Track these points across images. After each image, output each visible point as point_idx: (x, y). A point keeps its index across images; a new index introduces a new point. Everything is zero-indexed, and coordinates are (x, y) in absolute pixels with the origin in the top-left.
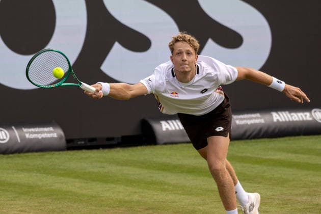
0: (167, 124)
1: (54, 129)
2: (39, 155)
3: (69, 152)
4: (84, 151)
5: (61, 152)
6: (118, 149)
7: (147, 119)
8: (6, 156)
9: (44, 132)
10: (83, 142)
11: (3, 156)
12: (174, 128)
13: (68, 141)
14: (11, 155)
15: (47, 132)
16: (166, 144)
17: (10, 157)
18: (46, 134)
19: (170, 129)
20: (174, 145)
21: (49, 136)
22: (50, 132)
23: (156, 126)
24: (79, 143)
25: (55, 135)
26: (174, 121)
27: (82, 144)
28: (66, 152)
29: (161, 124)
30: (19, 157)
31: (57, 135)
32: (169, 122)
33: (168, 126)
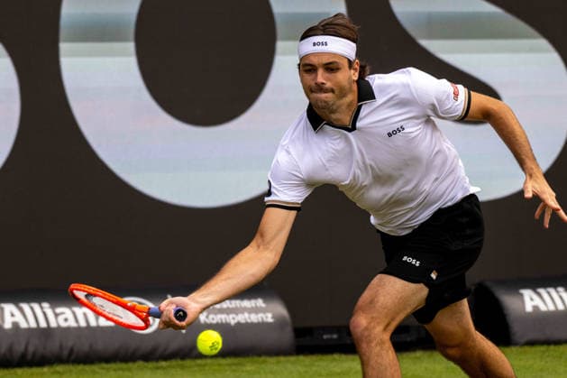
0: (535, 297)
1: (264, 302)
2: (229, 365)
3: (301, 358)
4: (336, 356)
5: (282, 359)
6: (419, 354)
7: (488, 284)
8: (151, 365)
9: (243, 310)
10: (335, 336)
11: (146, 364)
12: (552, 308)
13: (299, 332)
14: (163, 364)
15: (251, 310)
16: (532, 343)
17: (162, 368)
18: (246, 315)
19: (543, 308)
20: (552, 347)
21: (255, 318)
22: (256, 310)
23: (508, 301)
24: (325, 337)
25: (269, 318)
26: (552, 290)
27: (331, 339)
28: (293, 359)
29: (522, 295)
30: (183, 367)
31: (273, 318)
32: (542, 291)
33: (537, 301)
